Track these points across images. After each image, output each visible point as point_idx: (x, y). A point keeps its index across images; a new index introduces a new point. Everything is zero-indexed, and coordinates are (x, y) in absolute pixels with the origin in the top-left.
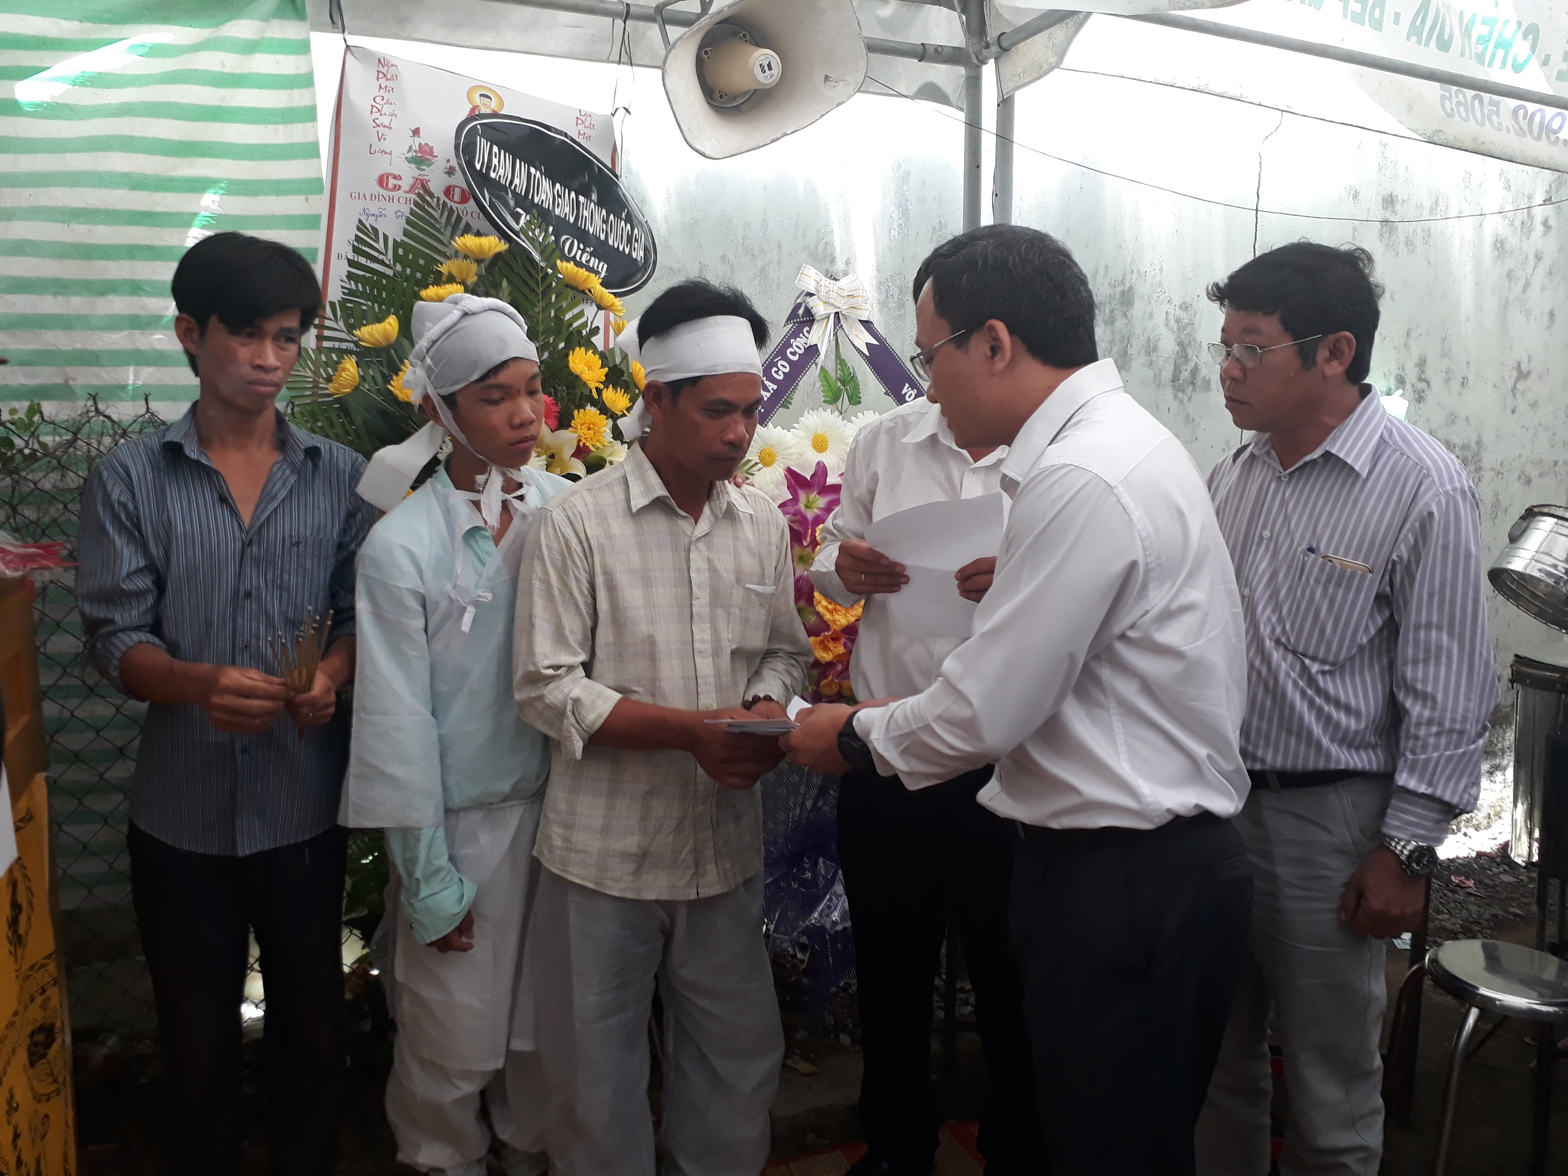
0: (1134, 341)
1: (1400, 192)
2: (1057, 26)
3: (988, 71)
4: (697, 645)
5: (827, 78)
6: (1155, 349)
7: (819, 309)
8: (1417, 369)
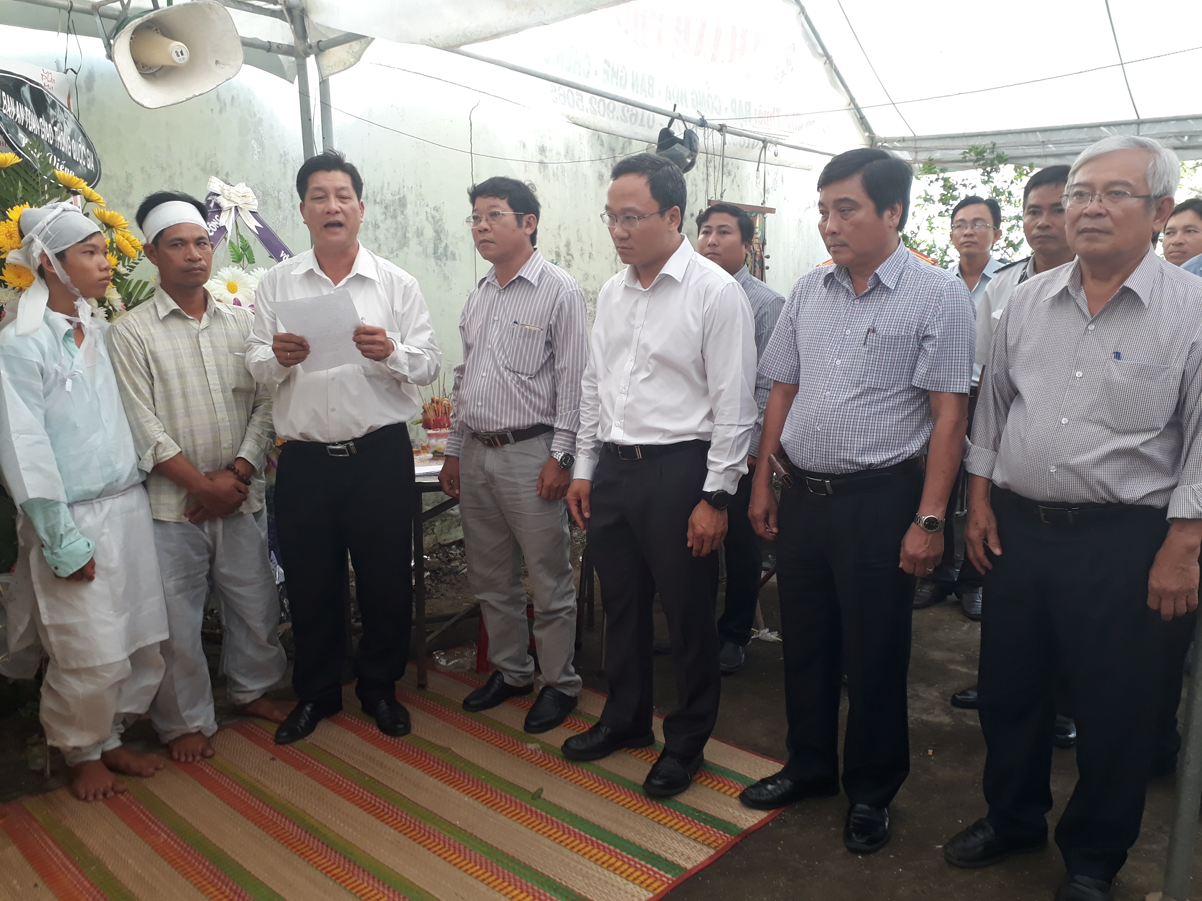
0: (409, 229)
1: (548, 145)
2: (354, 42)
3: (311, 61)
4: (211, 387)
5: (217, 62)
6: (422, 234)
7: (224, 203)
8: (566, 248)
